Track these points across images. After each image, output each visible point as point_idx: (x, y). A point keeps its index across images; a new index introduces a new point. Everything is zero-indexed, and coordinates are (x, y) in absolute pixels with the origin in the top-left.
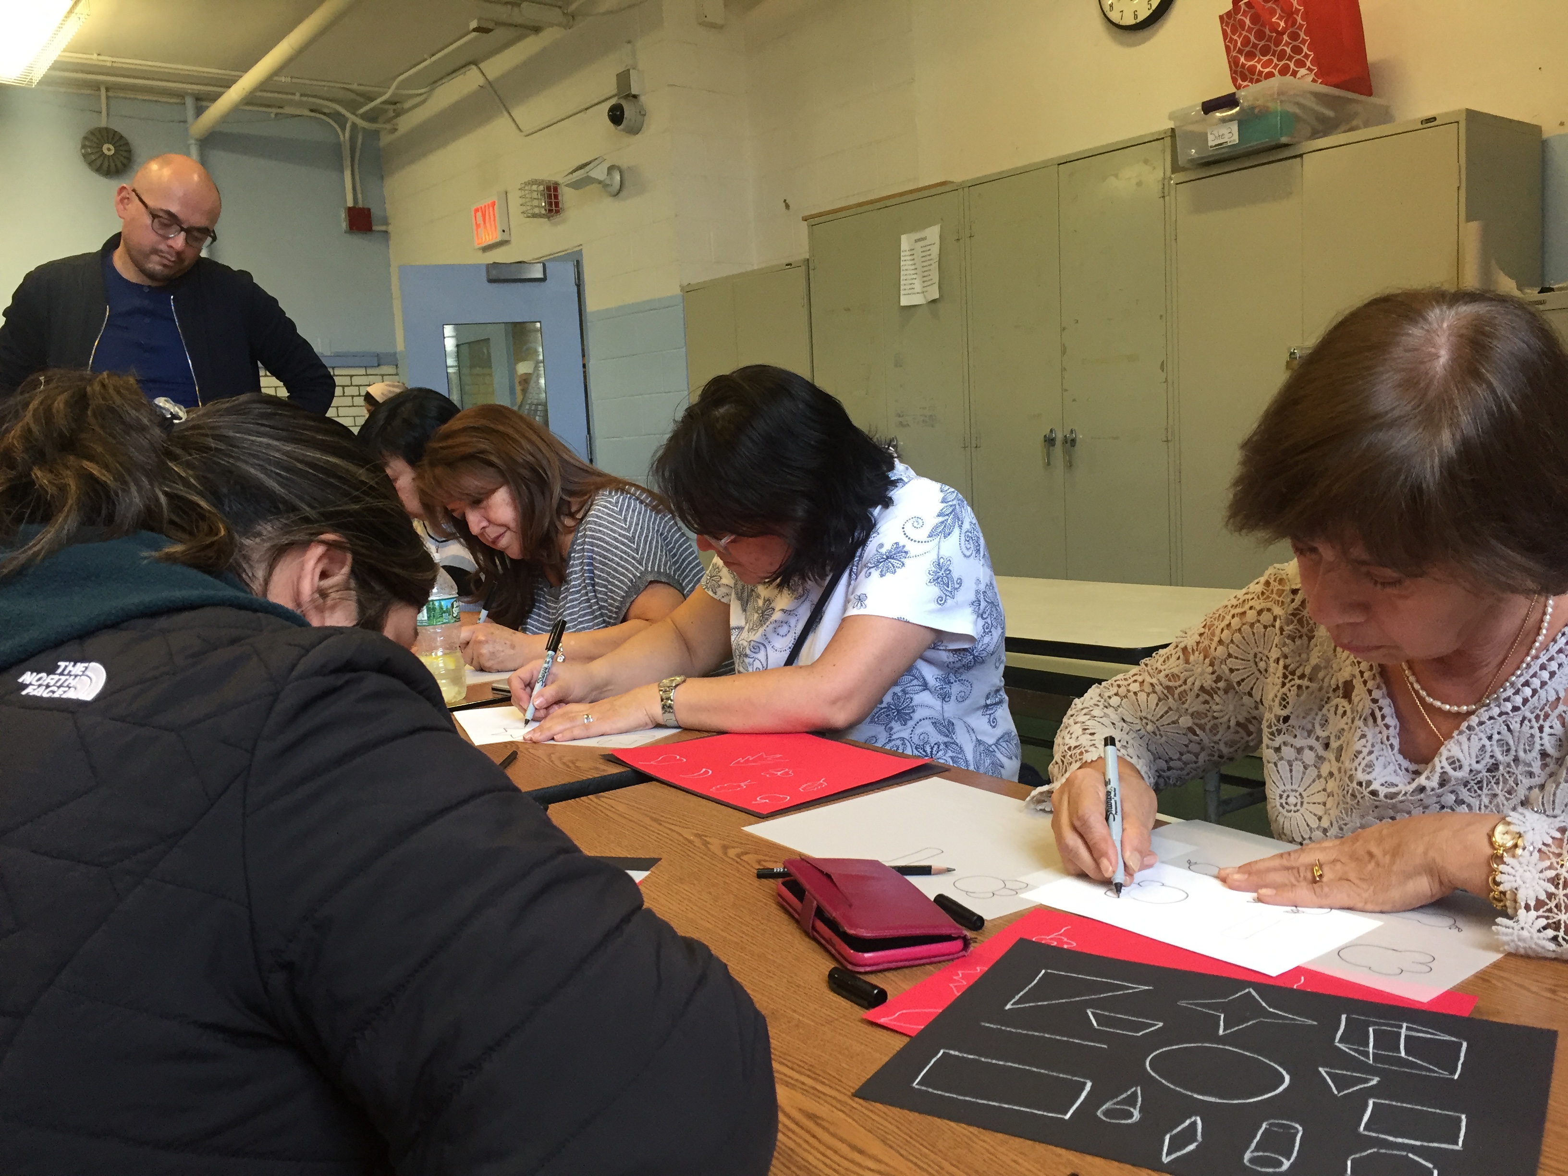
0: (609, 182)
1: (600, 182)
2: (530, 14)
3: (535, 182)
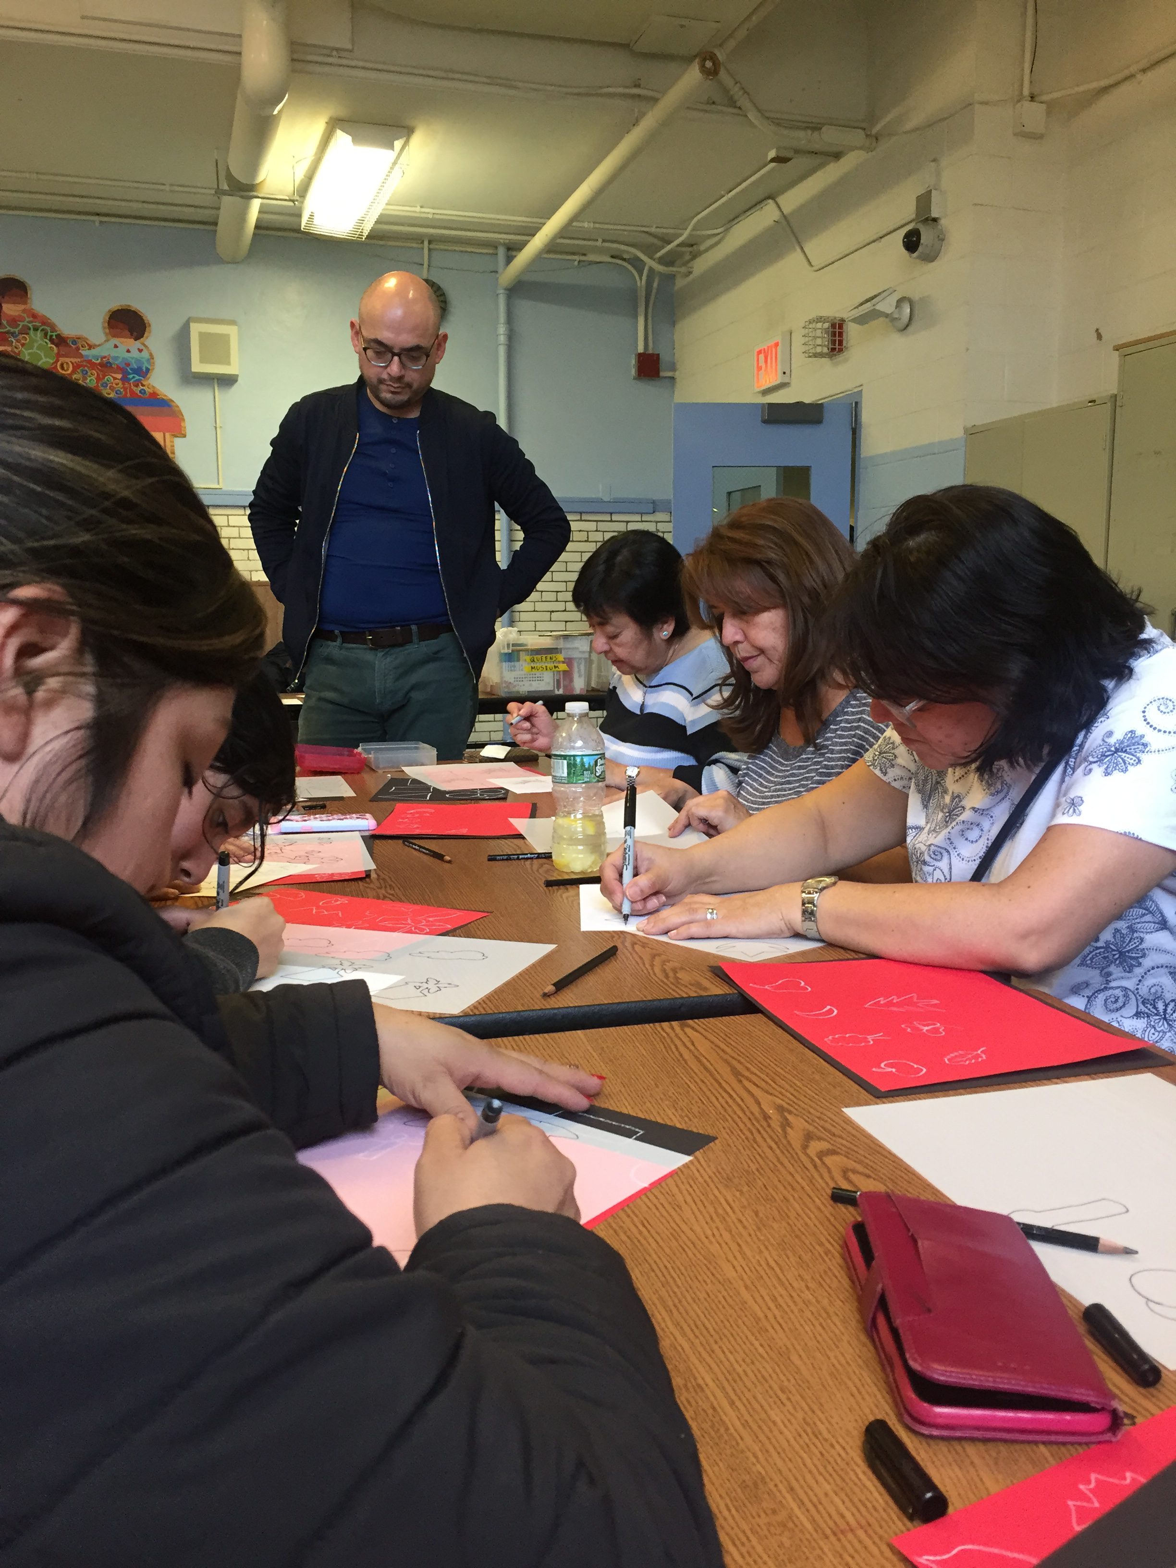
0: (896, 316)
1: (887, 316)
2: (830, 137)
3: (820, 319)
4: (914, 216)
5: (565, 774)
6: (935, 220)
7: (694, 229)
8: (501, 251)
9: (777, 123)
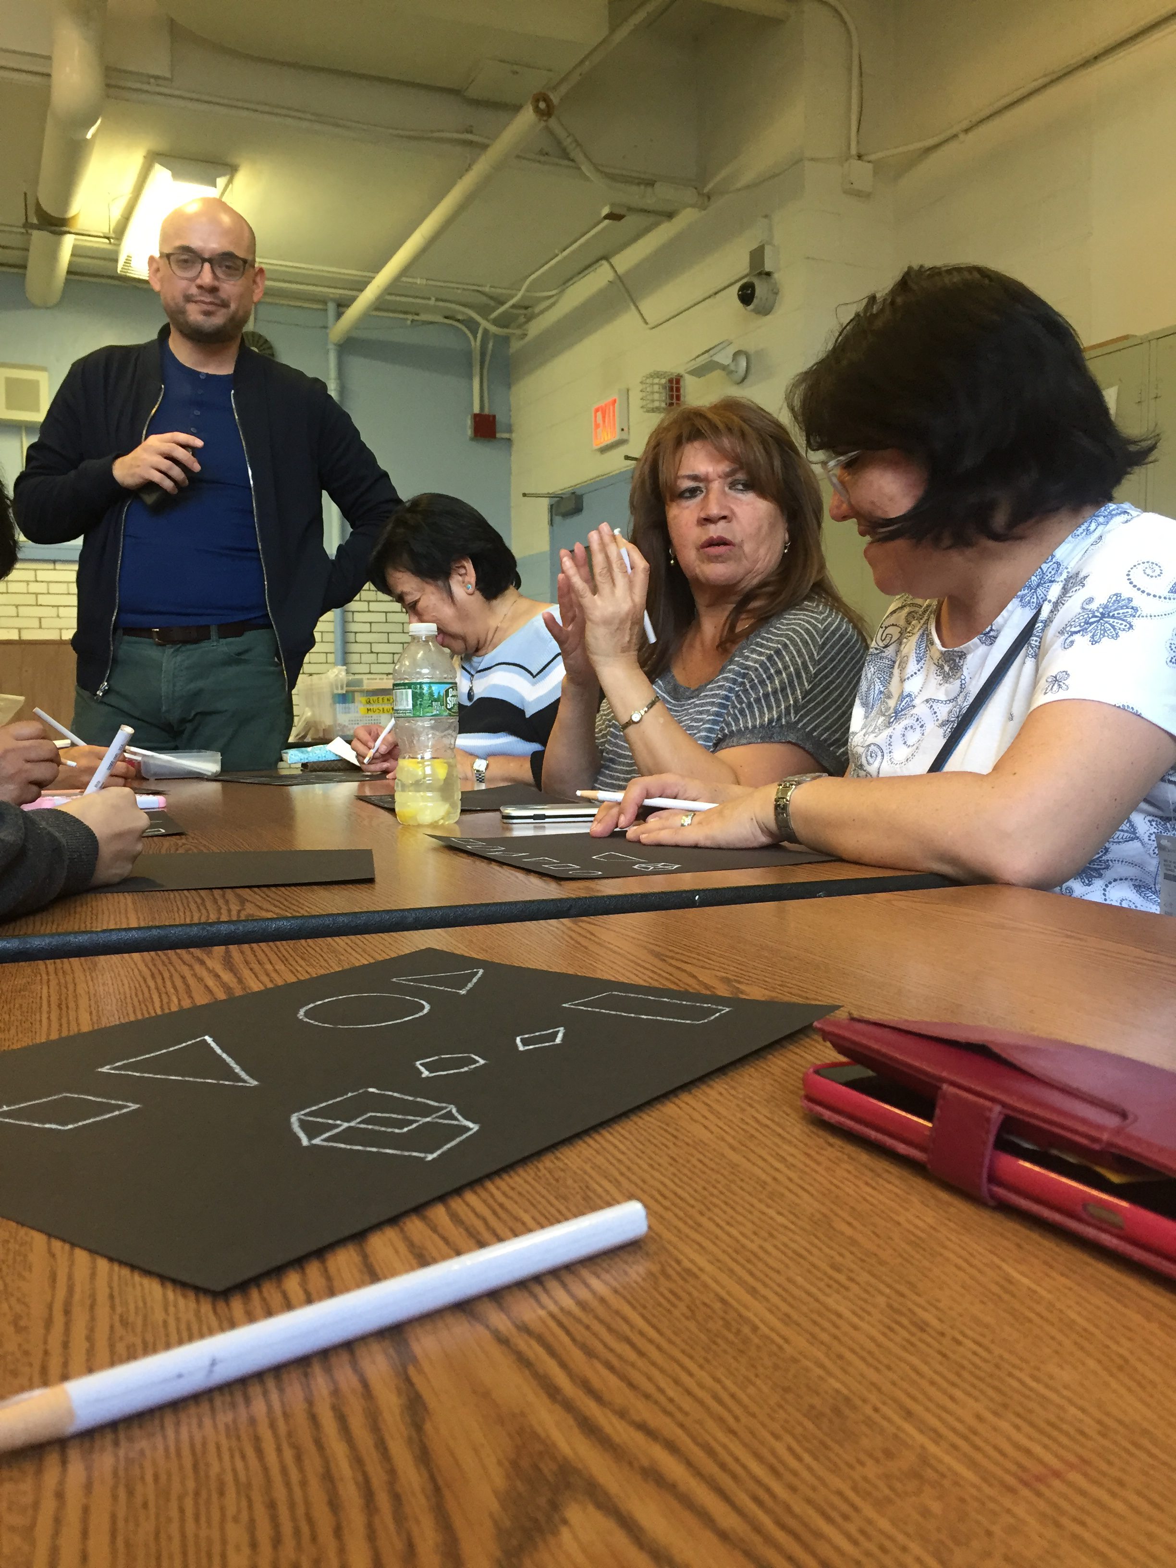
1: (724, 368)
2: (663, 194)
3: (657, 375)
4: (747, 271)
5: (410, 706)
6: (768, 274)
7: (527, 290)
8: (331, 307)
9: (612, 177)
